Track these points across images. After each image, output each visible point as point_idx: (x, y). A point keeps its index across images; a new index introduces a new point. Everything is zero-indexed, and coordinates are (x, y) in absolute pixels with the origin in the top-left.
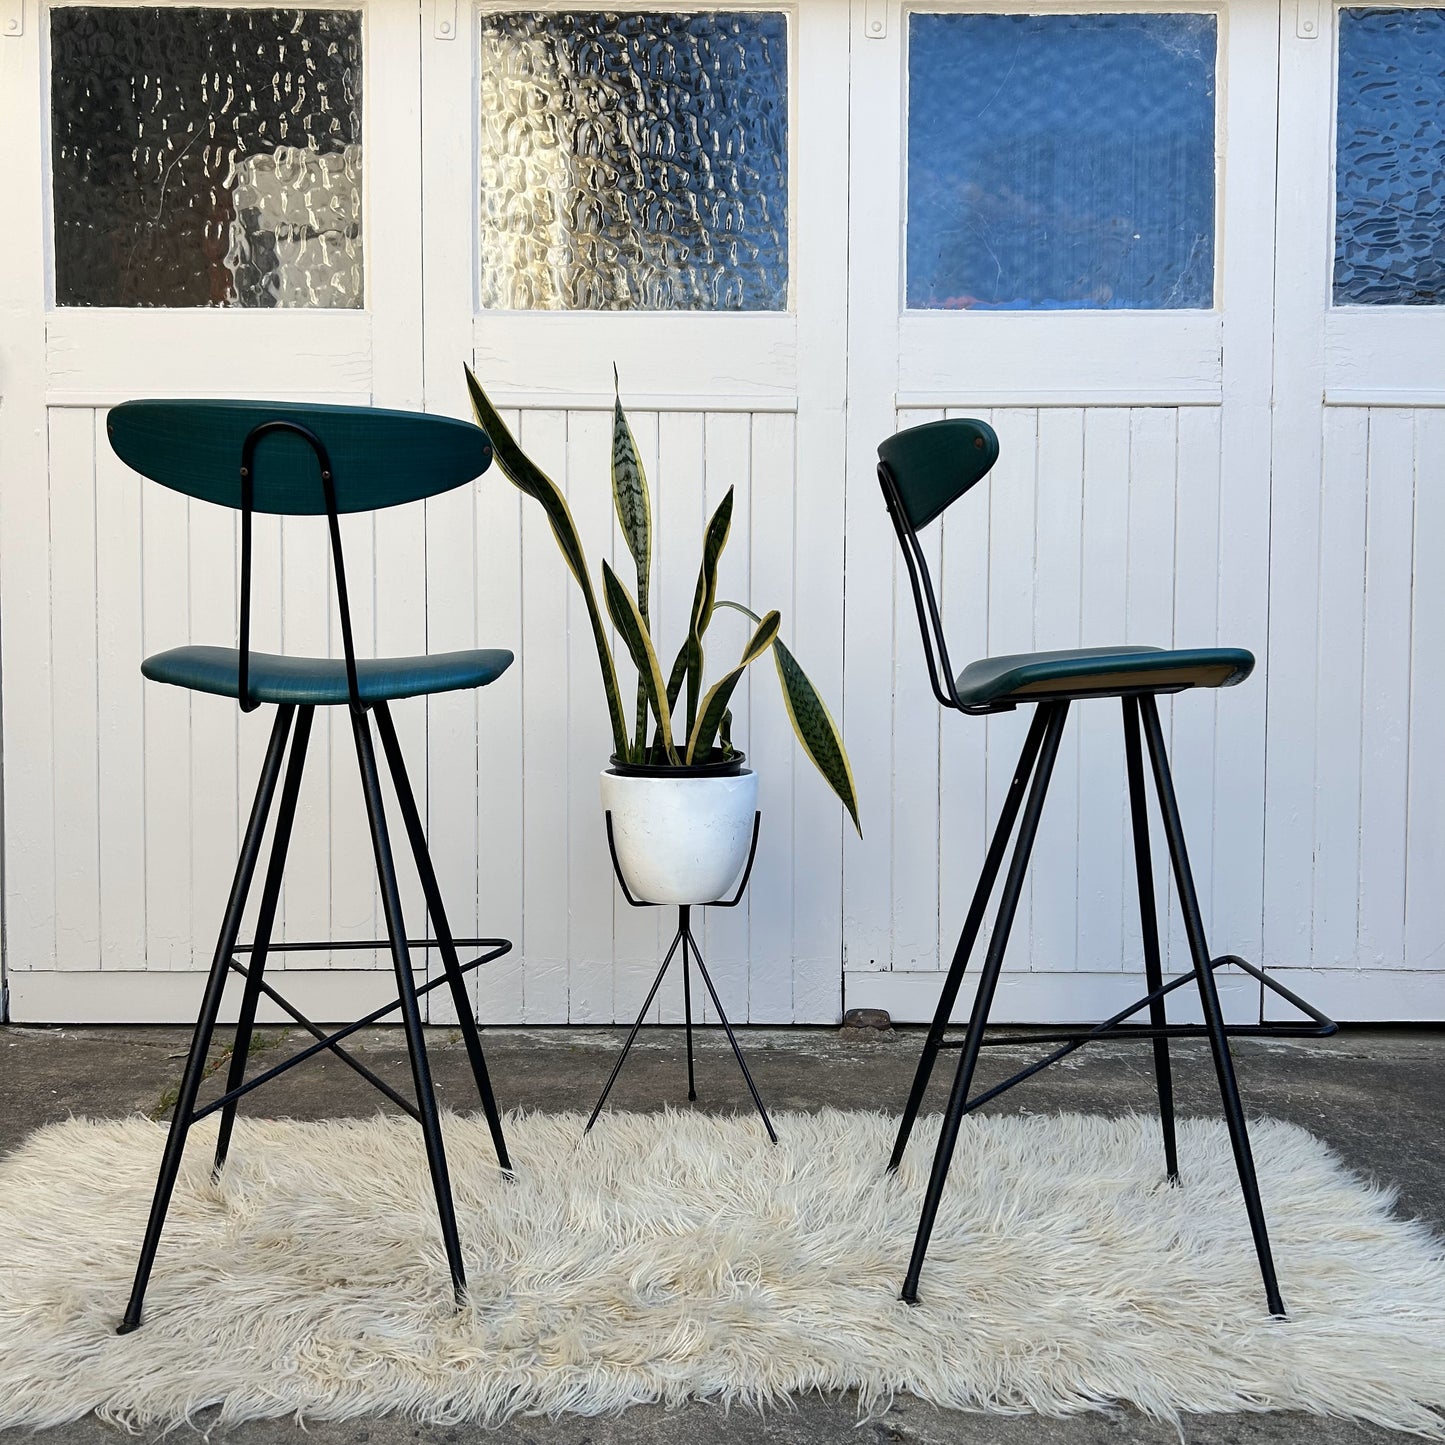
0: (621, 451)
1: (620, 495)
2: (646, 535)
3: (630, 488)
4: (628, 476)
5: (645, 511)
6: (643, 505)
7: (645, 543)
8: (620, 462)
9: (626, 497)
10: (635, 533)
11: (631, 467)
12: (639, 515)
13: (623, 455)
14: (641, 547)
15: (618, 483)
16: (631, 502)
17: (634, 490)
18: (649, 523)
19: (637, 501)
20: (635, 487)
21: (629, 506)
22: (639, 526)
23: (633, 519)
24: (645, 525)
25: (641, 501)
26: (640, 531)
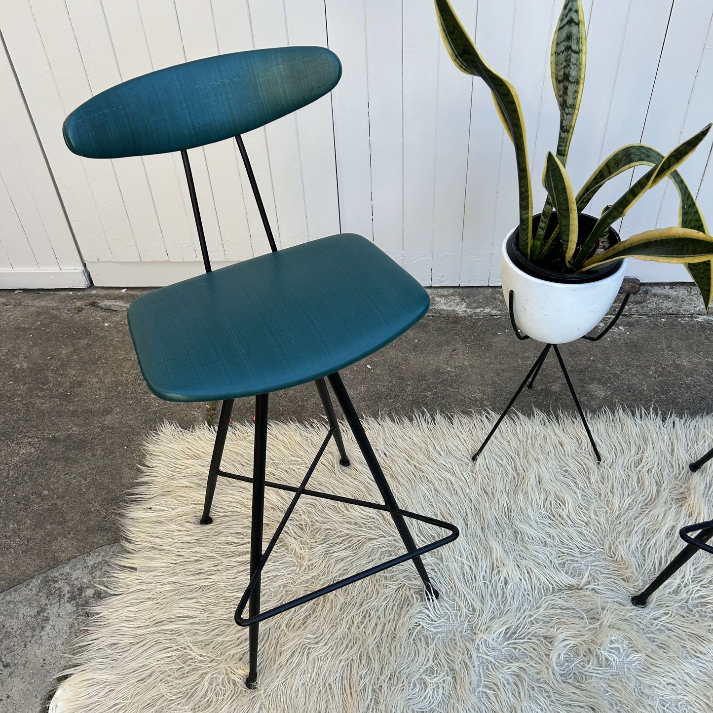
0: (566, 16)
1: (557, 54)
2: (576, 92)
3: (568, 48)
4: (569, 37)
5: (580, 69)
6: (578, 65)
7: (575, 98)
8: (564, 25)
9: (562, 57)
10: (566, 88)
11: (574, 29)
12: (573, 73)
13: (568, 18)
14: (570, 101)
15: (557, 44)
16: (568, 60)
17: (572, 51)
18: (582, 82)
19: (573, 60)
20: (574, 47)
21: (564, 64)
22: (572, 83)
23: (566, 77)
24: (577, 82)
25: (577, 60)
26: (571, 88)
